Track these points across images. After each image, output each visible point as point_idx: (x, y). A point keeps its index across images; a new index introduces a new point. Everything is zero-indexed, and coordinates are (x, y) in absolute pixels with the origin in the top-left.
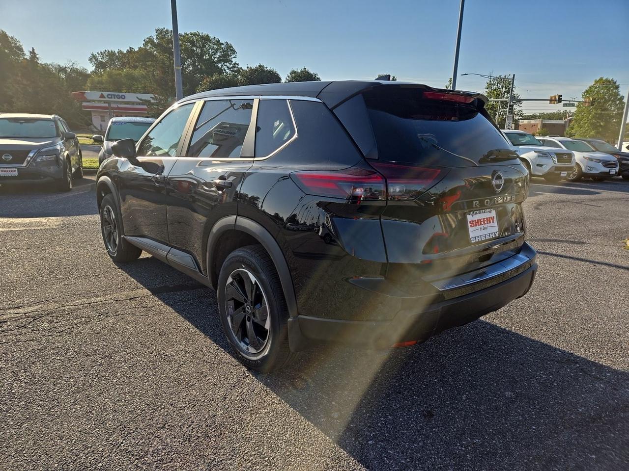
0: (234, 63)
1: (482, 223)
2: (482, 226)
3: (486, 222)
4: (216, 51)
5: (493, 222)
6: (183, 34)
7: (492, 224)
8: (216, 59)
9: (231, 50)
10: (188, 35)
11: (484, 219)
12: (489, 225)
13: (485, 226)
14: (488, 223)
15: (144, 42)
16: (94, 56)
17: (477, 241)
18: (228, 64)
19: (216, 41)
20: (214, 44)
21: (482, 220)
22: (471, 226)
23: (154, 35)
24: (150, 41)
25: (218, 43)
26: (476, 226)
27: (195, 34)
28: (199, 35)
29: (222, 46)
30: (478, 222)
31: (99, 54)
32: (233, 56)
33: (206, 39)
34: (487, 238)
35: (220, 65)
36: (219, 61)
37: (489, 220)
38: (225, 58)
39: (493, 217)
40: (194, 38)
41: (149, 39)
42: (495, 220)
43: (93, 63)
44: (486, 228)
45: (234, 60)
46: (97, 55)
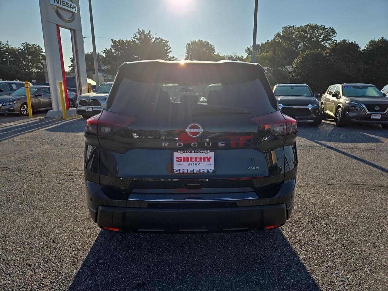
0: (333, 40)
1: (193, 160)
3: (198, 160)
4: (321, 34)
6: (300, 27)
7: (206, 162)
8: (321, 40)
9: (332, 32)
10: (303, 27)
11: (196, 158)
13: (197, 163)
14: (201, 161)
15: (274, 36)
16: (248, 49)
17: (181, 172)
18: (329, 42)
19: (323, 27)
20: (321, 29)
21: (193, 158)
22: (177, 161)
23: (281, 31)
24: (278, 35)
25: (324, 28)
26: (184, 161)
27: (308, 26)
28: (311, 25)
29: (326, 30)
30: (188, 159)
31: (251, 47)
32: (334, 36)
33: (316, 27)
35: (323, 43)
36: (323, 40)
37: (203, 159)
38: (328, 38)
39: (211, 157)
40: (307, 28)
41: (278, 34)
42: (212, 160)
43: (247, 52)
44: (197, 165)
45: (334, 39)
46: (250, 48)
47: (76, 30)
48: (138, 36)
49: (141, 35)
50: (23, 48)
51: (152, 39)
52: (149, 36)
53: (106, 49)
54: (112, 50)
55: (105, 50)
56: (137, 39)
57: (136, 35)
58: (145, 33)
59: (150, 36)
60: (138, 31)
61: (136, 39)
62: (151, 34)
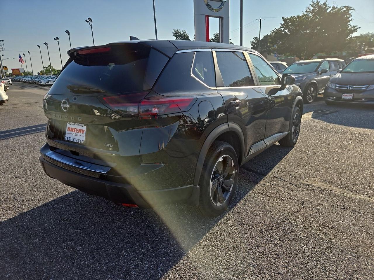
1: (75, 131)
2: (75, 133)
3: (78, 132)
5: (83, 133)
7: (81, 134)
11: (77, 129)
12: (79, 134)
13: (77, 133)
14: (79, 133)
17: (68, 140)
21: (76, 129)
22: (68, 130)
26: (71, 131)
30: (73, 130)
34: (74, 141)
37: (80, 131)
39: (84, 130)
42: (85, 132)
44: (76, 135)
47: (223, 17)
48: (312, 8)
49: (314, 7)
50: (214, 38)
51: (328, 9)
52: (324, 7)
53: (275, 28)
54: (282, 28)
55: (274, 30)
56: (310, 12)
57: (309, 8)
58: (320, 4)
59: (326, 6)
60: (311, 3)
61: (308, 13)
62: (327, 3)
